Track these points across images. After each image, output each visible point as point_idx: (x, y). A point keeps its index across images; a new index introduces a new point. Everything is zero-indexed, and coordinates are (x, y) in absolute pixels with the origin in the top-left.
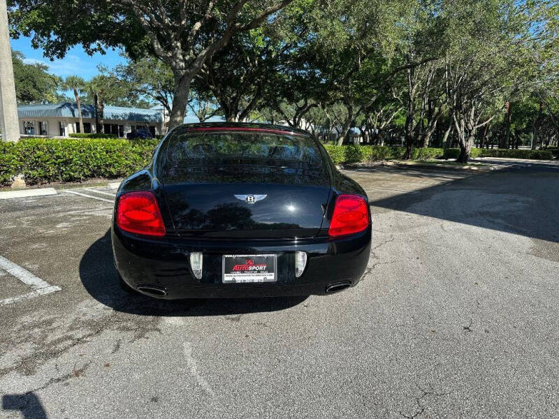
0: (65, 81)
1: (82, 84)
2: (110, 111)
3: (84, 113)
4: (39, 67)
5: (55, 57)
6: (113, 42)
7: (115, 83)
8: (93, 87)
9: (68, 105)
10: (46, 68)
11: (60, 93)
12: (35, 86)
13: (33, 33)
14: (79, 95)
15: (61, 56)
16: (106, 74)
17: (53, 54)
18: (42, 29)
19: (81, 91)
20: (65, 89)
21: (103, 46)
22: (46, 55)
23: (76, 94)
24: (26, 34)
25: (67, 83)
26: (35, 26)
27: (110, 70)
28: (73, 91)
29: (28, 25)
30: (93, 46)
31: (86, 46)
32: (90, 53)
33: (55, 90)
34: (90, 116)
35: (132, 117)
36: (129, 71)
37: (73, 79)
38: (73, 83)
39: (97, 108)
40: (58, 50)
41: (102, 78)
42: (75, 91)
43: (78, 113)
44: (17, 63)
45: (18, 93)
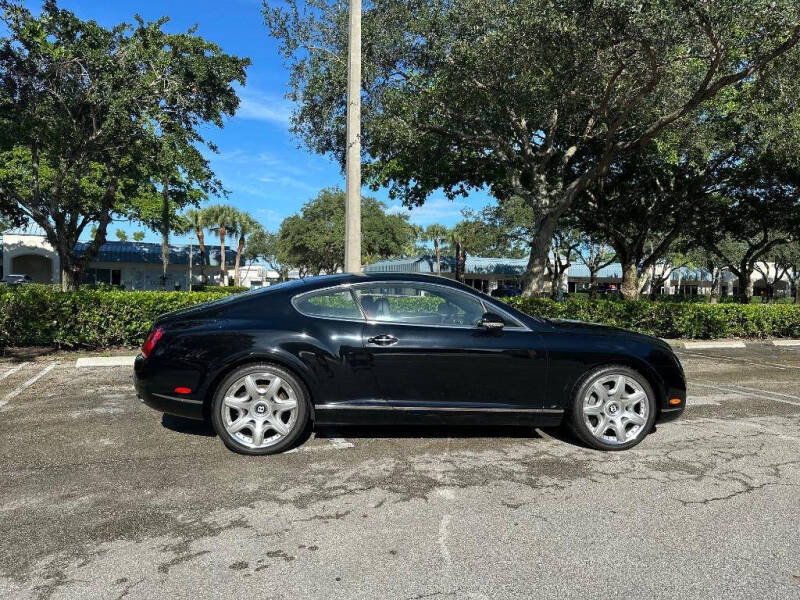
0: (425, 231)
1: (444, 232)
2: (473, 263)
3: (443, 267)
4: (401, 217)
5: (413, 205)
6: (476, 182)
7: (480, 229)
8: (455, 236)
9: (427, 257)
10: (407, 218)
11: (419, 244)
12: (394, 239)
13: (392, 182)
14: (440, 247)
15: (421, 202)
16: (471, 219)
17: (412, 202)
18: (402, 177)
19: (443, 241)
20: (425, 239)
21: (465, 187)
22: (405, 203)
23: (436, 245)
24: (385, 184)
25: (428, 233)
26: (394, 175)
27: (475, 213)
28: (433, 242)
29: (387, 175)
30: (456, 188)
31: (448, 189)
32: (451, 197)
33: (414, 241)
34: (450, 270)
35: (499, 269)
36: (498, 214)
37: (434, 227)
38: (435, 232)
39: (458, 260)
40: (418, 197)
41: (466, 224)
42: (436, 242)
43: (436, 267)
44: (379, 215)
45: (376, 248)
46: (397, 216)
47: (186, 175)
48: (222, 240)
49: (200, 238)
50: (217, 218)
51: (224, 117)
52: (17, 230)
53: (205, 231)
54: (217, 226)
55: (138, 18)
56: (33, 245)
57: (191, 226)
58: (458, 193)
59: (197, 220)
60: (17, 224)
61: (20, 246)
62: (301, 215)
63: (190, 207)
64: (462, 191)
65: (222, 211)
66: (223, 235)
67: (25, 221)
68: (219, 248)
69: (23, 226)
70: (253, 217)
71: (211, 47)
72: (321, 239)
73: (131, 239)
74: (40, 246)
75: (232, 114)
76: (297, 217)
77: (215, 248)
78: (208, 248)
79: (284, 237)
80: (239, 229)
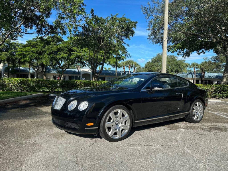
0: (191, 65)
1: (197, 65)
2: (207, 75)
3: (196, 76)
4: (182, 61)
5: (186, 57)
6: (208, 49)
7: (210, 64)
8: (201, 66)
9: (191, 73)
10: (184, 61)
11: (188, 69)
12: (180, 67)
13: (178, 50)
14: (196, 70)
15: (189, 56)
16: (207, 61)
17: (185, 56)
18: (182, 48)
19: (197, 68)
20: (190, 68)
21: (204, 50)
22: (183, 57)
23: (194, 69)
24: (176, 51)
25: (192, 65)
26: (179, 48)
27: (209, 59)
28: (193, 68)
29: (177, 48)
30: (201, 51)
31: (198, 51)
32: (199, 54)
33: (186, 68)
34: (199, 77)
35: (217, 77)
36: (217, 59)
37: (194, 63)
38: (194, 65)
39: (202, 73)
40: (188, 54)
41: (205, 62)
42: (194, 68)
43: (194, 76)
44: (175, 60)
45: (174, 70)
46: (181, 60)
47: (121, 52)
48: (129, 69)
49: (124, 69)
50: (128, 63)
51: (131, 37)
52: (83, 68)
53: (125, 67)
54: (128, 65)
55: (111, 15)
56: (86, 71)
57: (122, 66)
58: (201, 52)
59: (123, 64)
60: (84, 66)
61: (84, 71)
62: (151, 61)
63: (122, 61)
64: (203, 52)
65: (130, 61)
66: (130, 68)
67: (85, 65)
68: (129, 71)
69: (85, 67)
70: (138, 63)
71: (128, 20)
72: (157, 68)
73: (108, 69)
74: (88, 71)
75: (133, 36)
76: (150, 62)
77: (127, 71)
78: (126, 71)
79: (146, 68)
80: (134, 66)
